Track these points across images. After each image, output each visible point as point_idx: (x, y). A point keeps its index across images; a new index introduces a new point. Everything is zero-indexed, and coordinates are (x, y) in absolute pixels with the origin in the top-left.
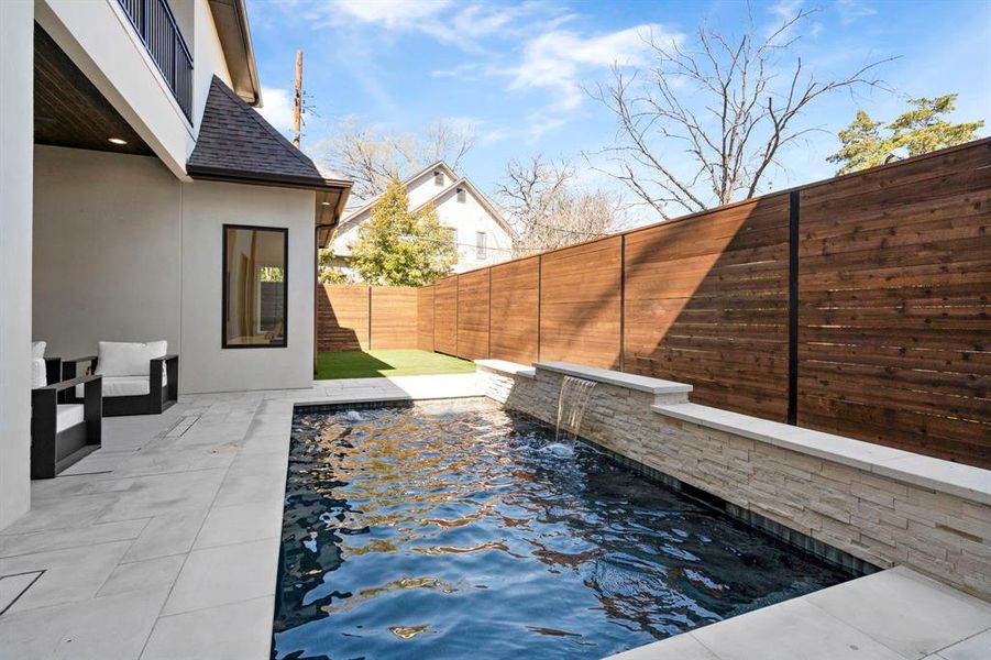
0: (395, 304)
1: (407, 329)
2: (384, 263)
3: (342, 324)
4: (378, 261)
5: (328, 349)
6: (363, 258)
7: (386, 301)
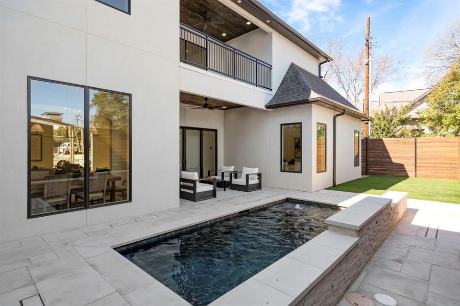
0: (437, 149)
1: (449, 165)
2: (443, 120)
3: (394, 161)
4: (440, 119)
5: (386, 174)
6: (427, 119)
7: (429, 147)
